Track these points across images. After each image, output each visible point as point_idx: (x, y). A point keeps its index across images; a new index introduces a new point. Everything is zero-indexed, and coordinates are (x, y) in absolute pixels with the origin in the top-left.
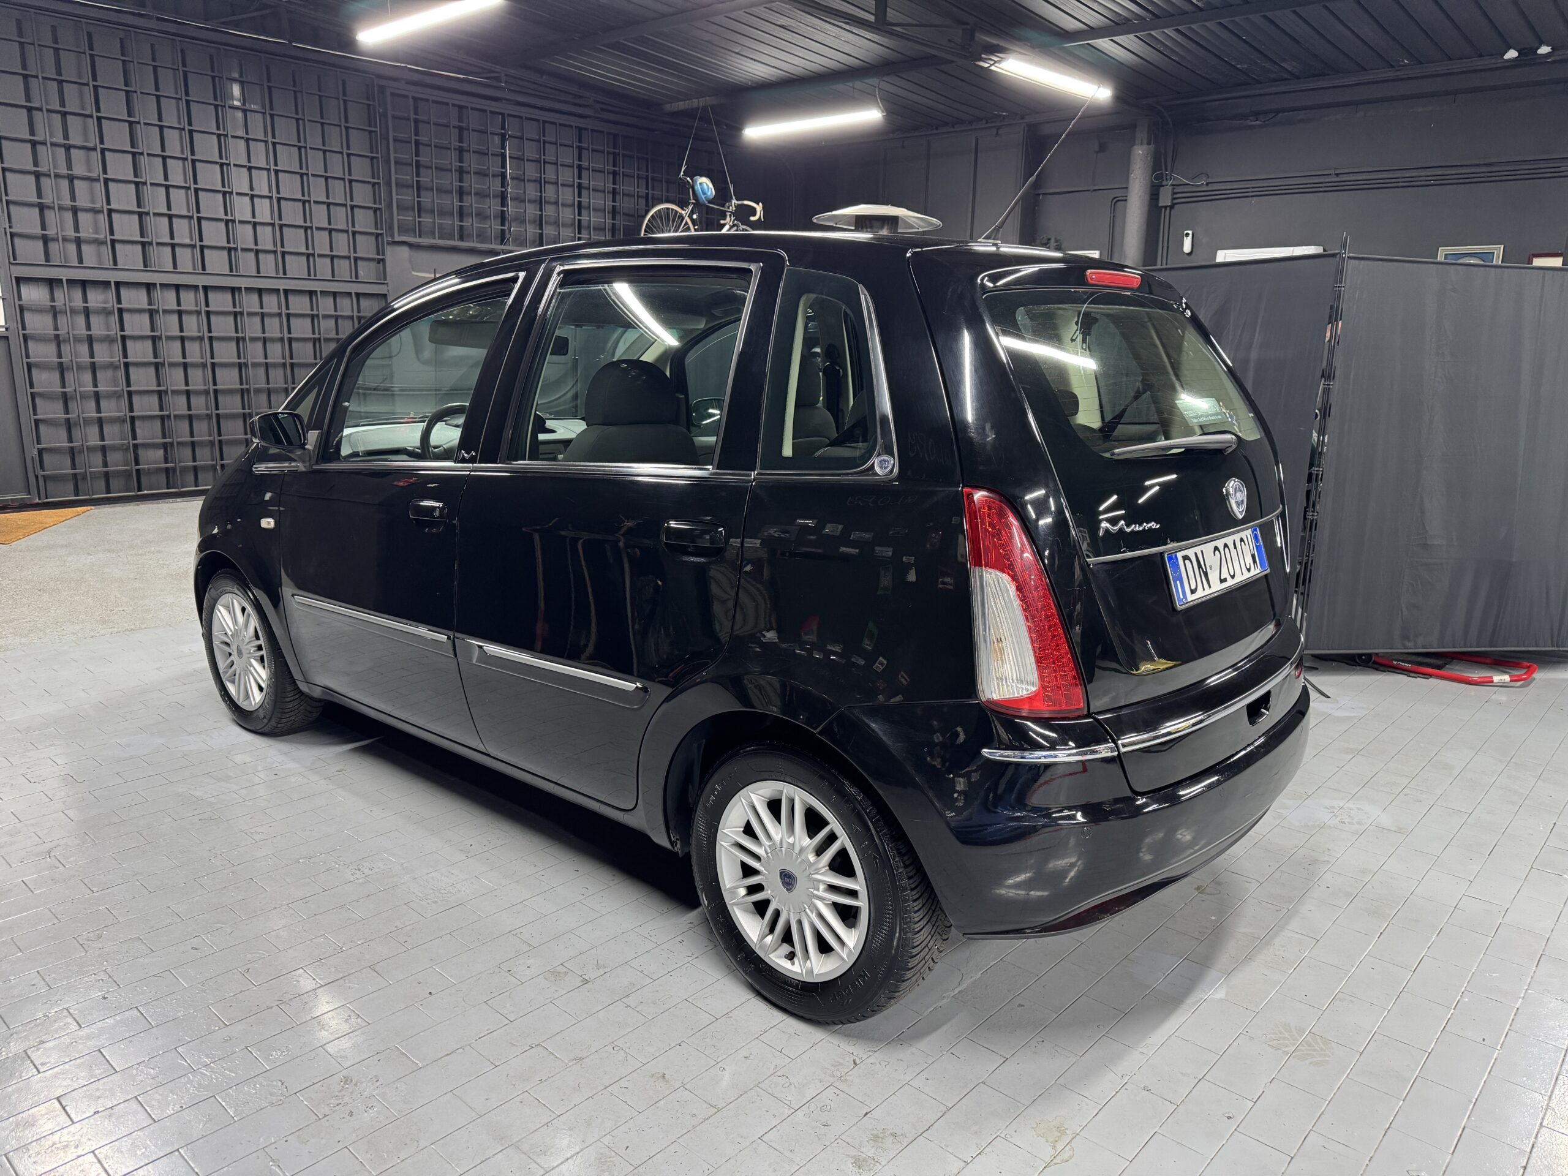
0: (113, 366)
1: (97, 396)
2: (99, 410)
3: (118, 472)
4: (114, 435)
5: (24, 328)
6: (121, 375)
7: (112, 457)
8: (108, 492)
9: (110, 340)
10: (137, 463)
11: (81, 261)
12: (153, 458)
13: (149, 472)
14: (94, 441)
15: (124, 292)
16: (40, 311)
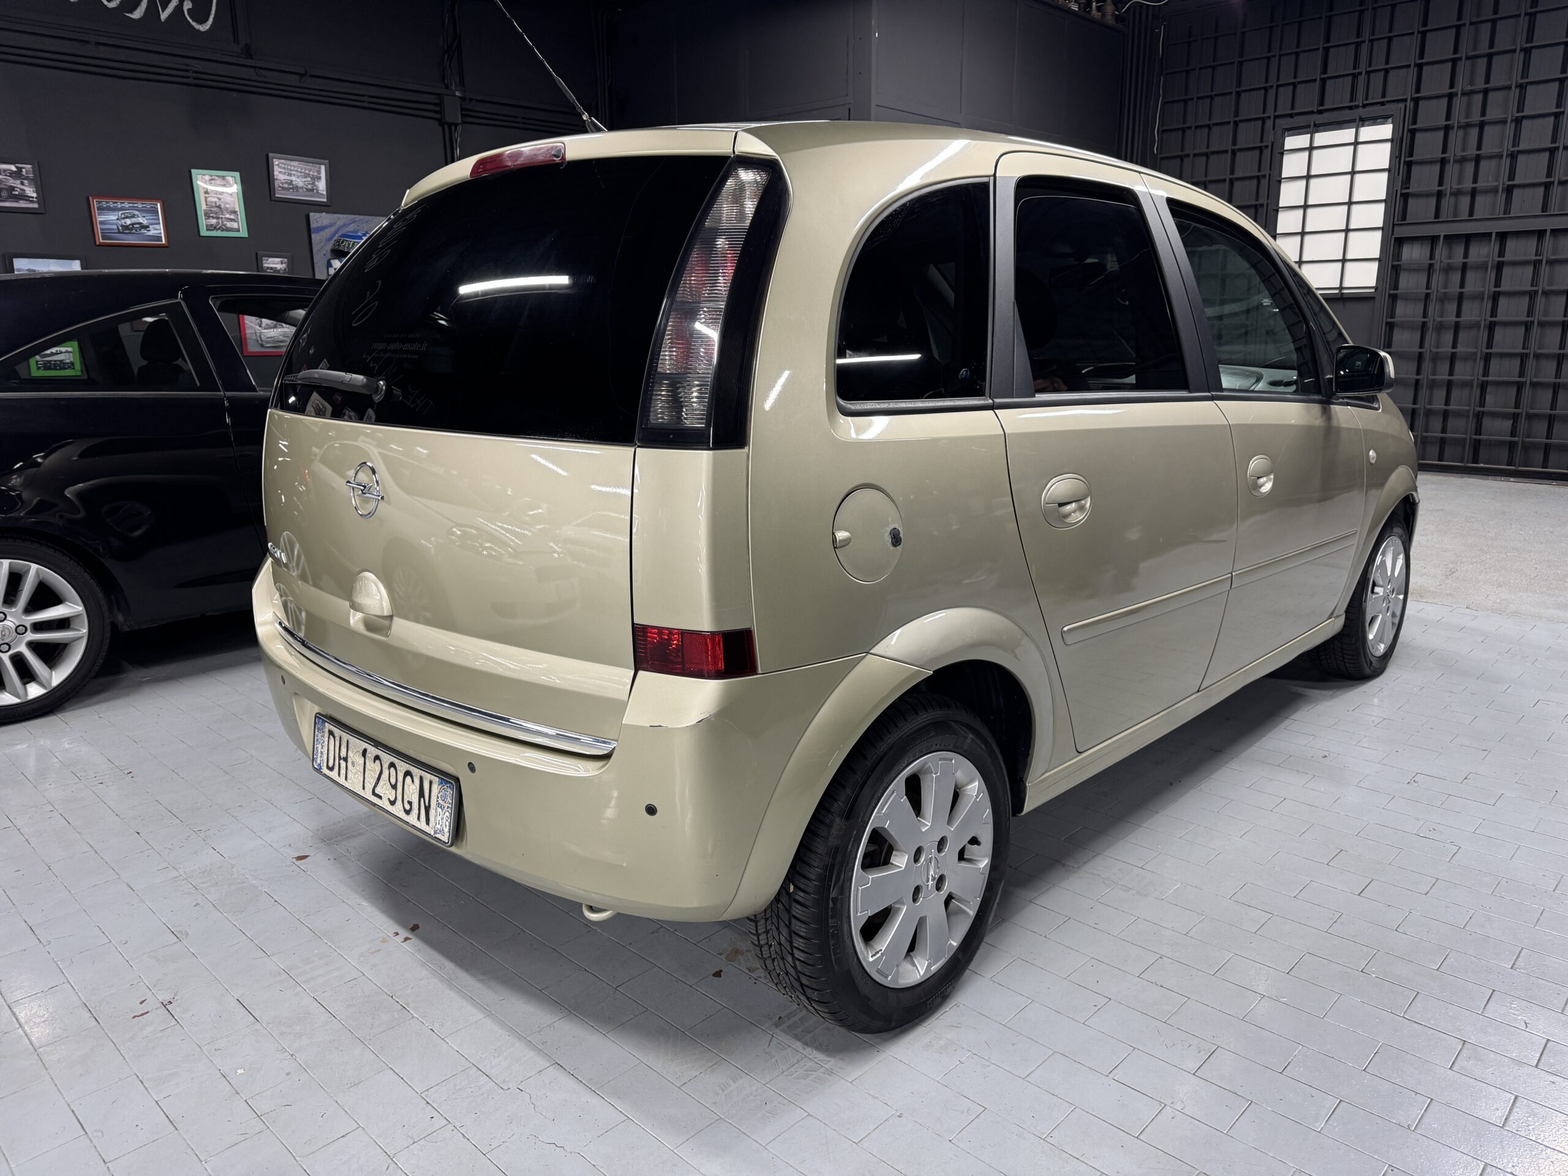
0: (1477, 325)
1: (1453, 358)
2: (1451, 373)
3: (1456, 439)
4: (1461, 401)
5: (1396, 288)
6: (1484, 334)
7: (1452, 423)
8: (1440, 459)
9: (1479, 297)
10: (1478, 431)
11: (1471, 213)
12: (1497, 429)
13: (1490, 444)
14: (1438, 405)
15: (1511, 244)
16: (1414, 269)
